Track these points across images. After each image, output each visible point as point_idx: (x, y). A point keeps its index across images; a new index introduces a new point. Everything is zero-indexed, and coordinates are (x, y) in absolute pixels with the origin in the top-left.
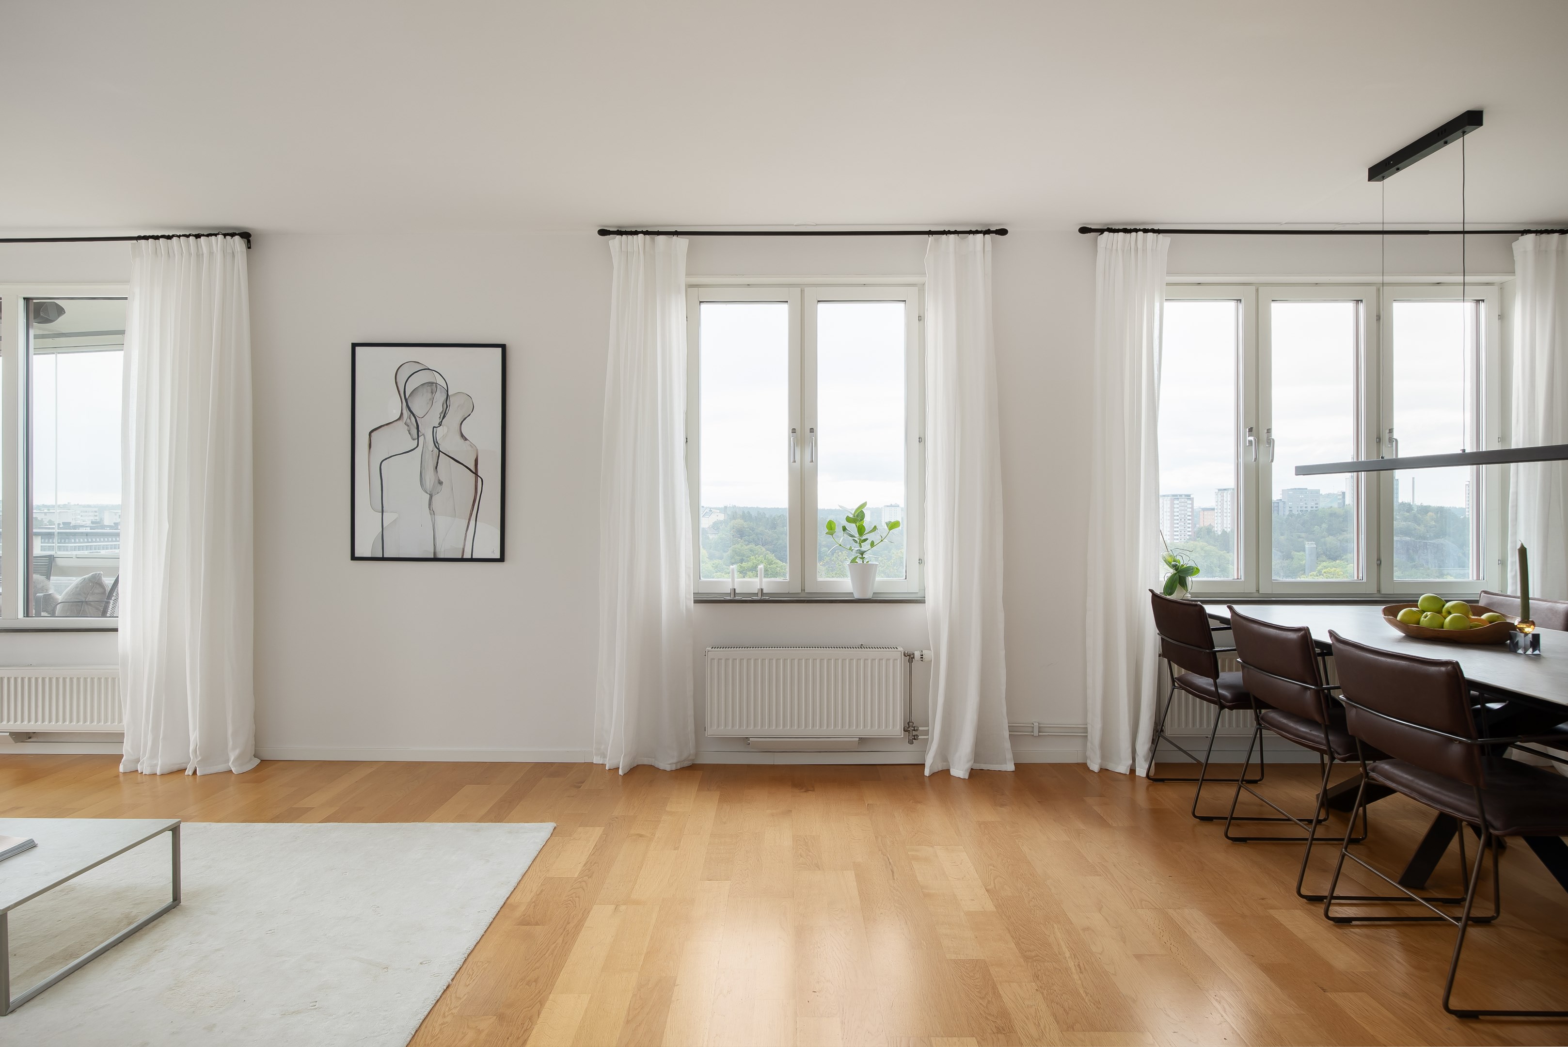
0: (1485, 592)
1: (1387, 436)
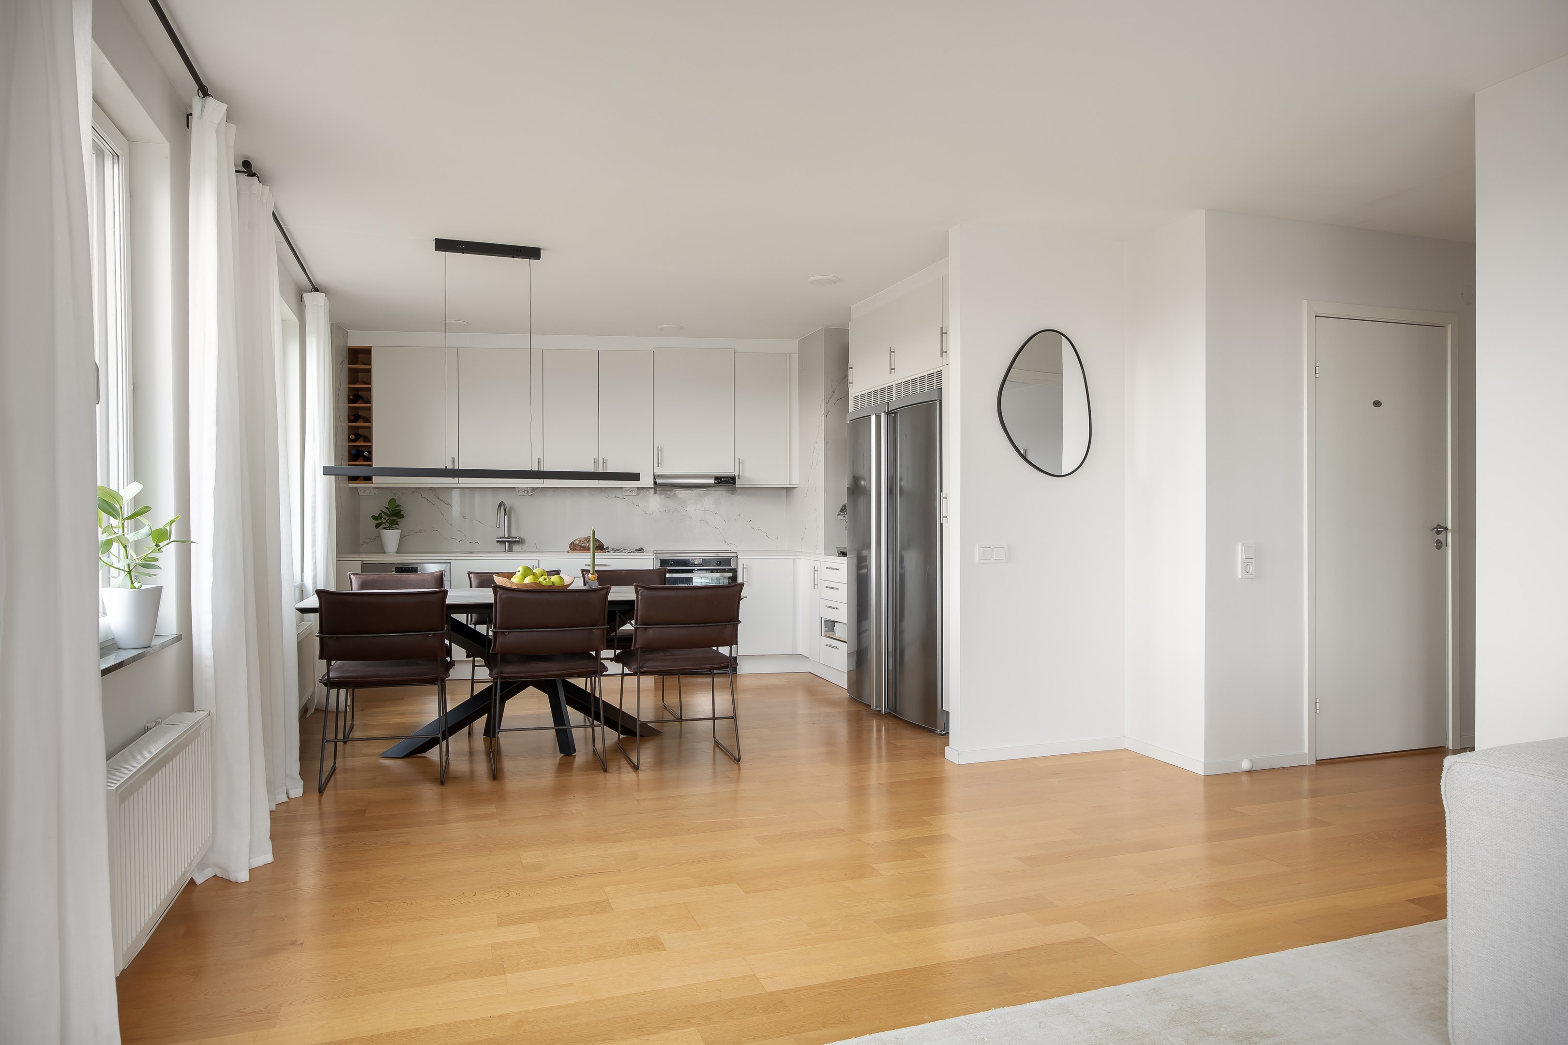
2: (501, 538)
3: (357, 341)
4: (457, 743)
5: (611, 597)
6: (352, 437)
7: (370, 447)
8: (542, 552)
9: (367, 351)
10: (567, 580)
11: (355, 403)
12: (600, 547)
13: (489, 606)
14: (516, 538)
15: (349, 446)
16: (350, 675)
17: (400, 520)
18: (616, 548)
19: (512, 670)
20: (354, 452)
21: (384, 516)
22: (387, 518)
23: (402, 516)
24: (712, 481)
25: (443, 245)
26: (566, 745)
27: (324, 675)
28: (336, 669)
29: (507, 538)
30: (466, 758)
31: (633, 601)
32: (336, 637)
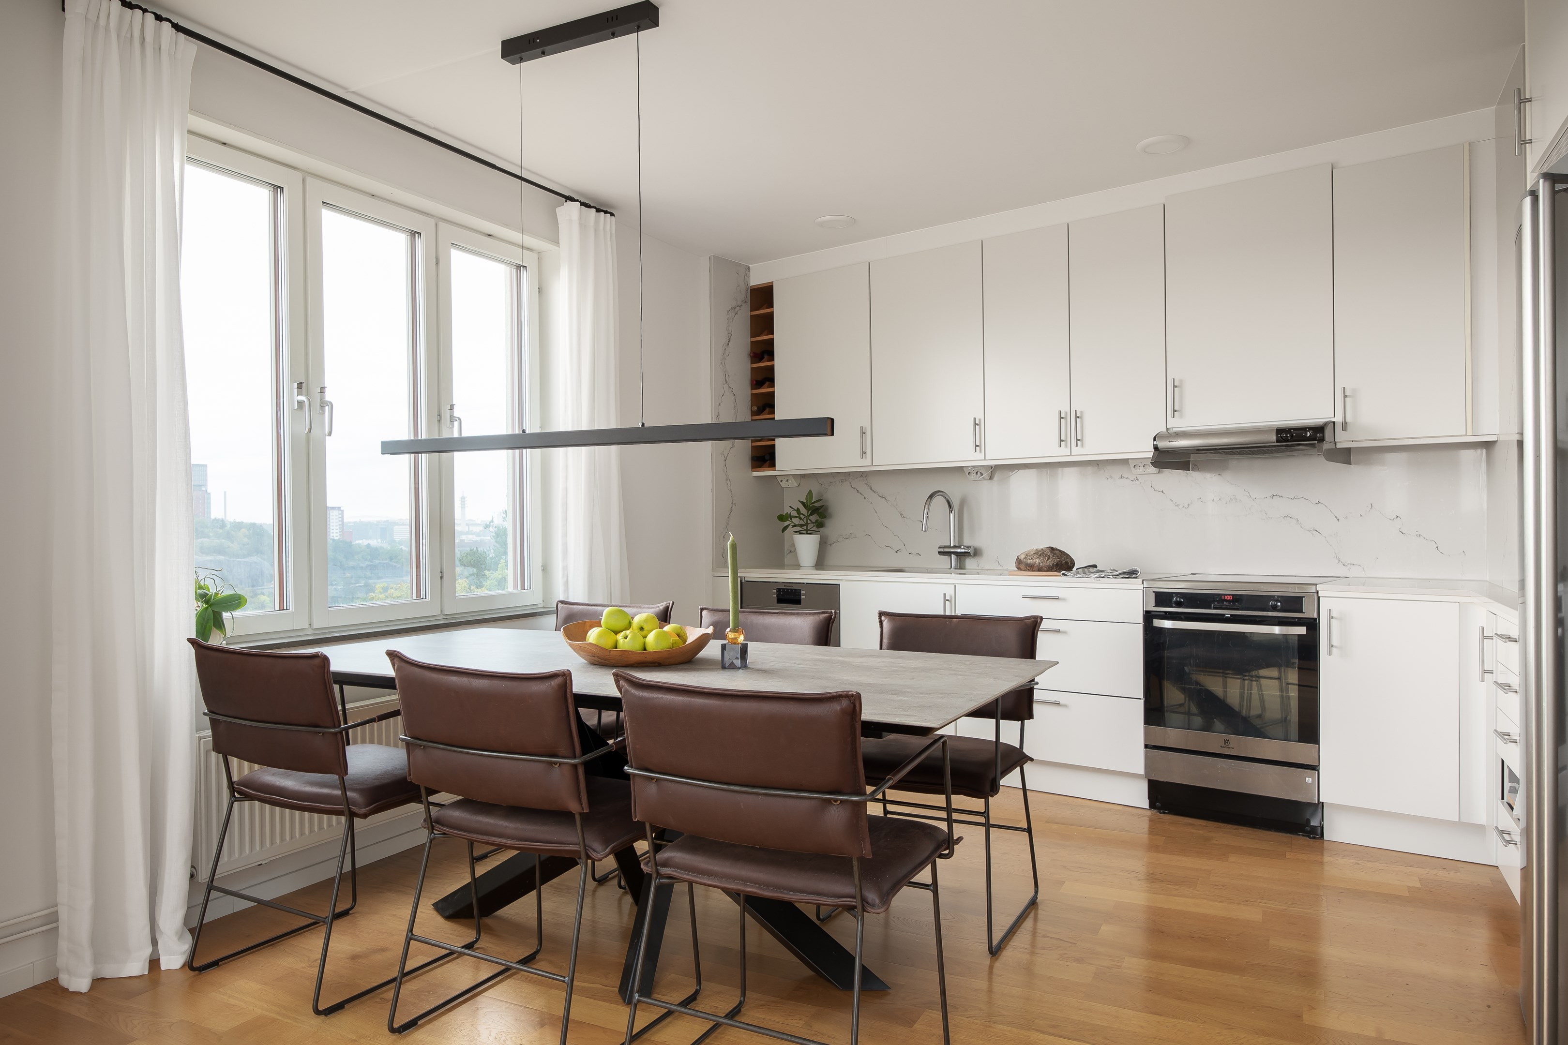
0: (563, 602)
1: (448, 413)
2: (946, 548)
3: (760, 277)
6: (756, 408)
11: (761, 362)
14: (970, 547)
17: (822, 520)
22: (802, 518)
23: (828, 515)
24: (1272, 439)
29: (955, 547)
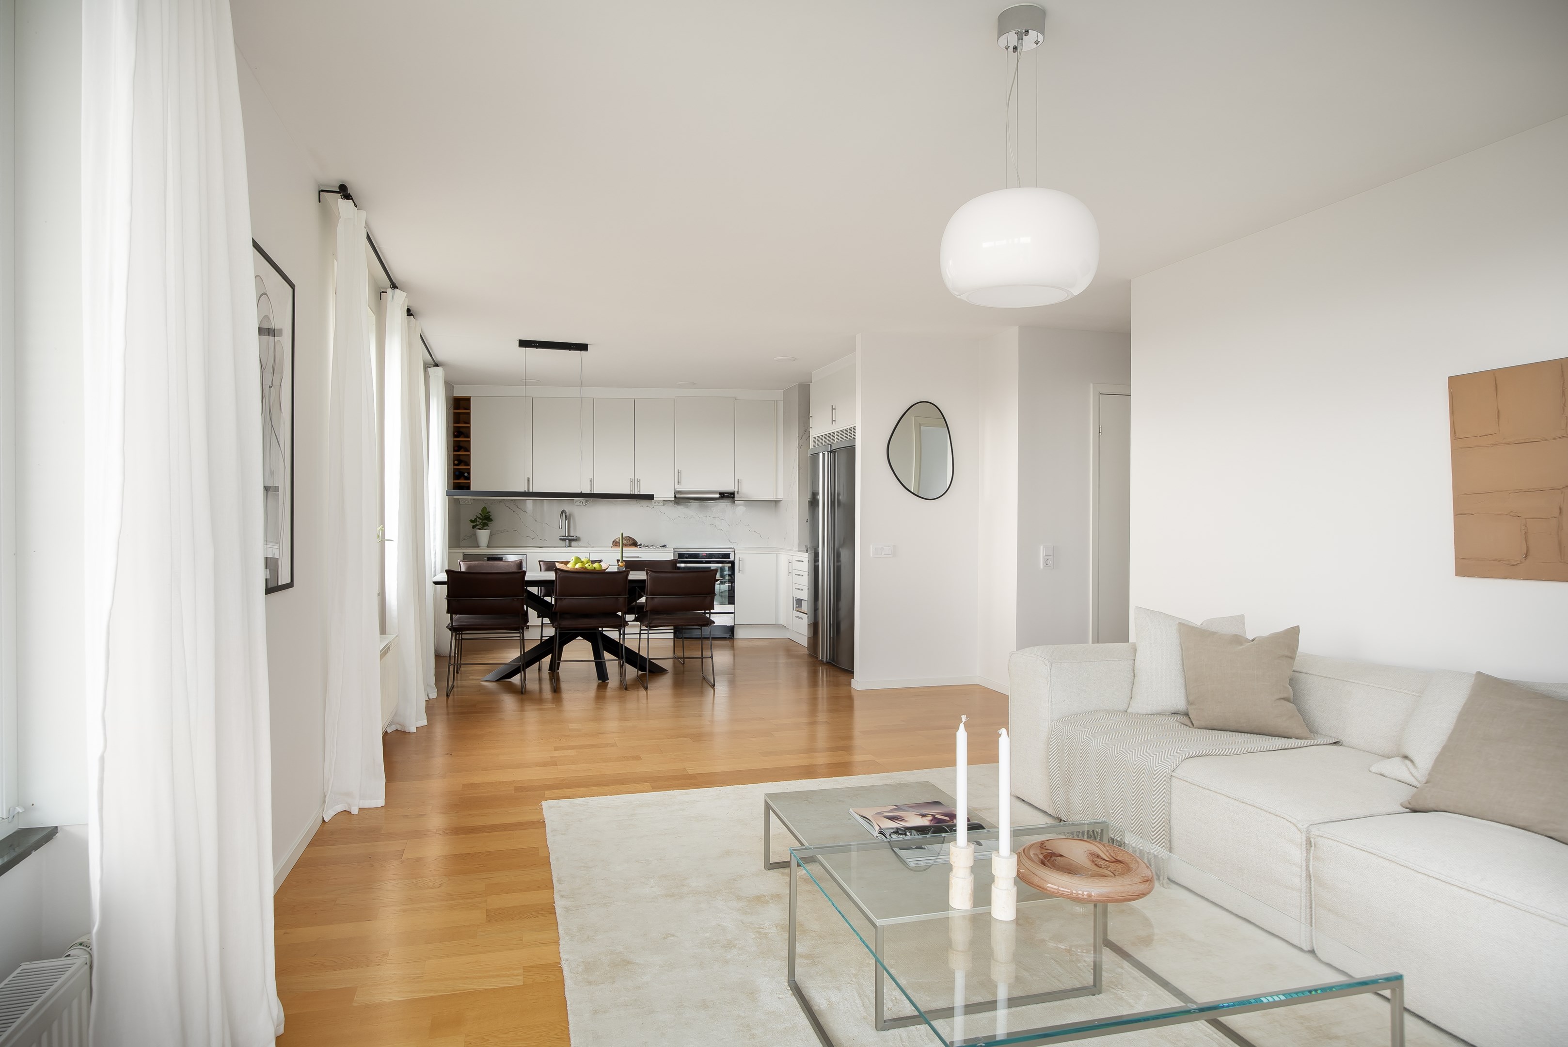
2: (563, 536)
3: (460, 393)
4: (532, 672)
5: (630, 577)
6: (456, 462)
7: (469, 469)
8: (593, 547)
9: (467, 400)
10: (604, 566)
11: (458, 438)
12: (634, 544)
13: (551, 582)
14: (574, 537)
15: (454, 469)
16: (465, 624)
17: (489, 523)
18: (646, 545)
19: (566, 623)
20: (457, 473)
21: (478, 519)
22: (480, 521)
23: (491, 520)
24: (717, 496)
25: (524, 344)
26: (602, 675)
27: (449, 624)
28: (456, 620)
29: (568, 537)
30: (537, 682)
31: (645, 580)
32: (458, 600)
